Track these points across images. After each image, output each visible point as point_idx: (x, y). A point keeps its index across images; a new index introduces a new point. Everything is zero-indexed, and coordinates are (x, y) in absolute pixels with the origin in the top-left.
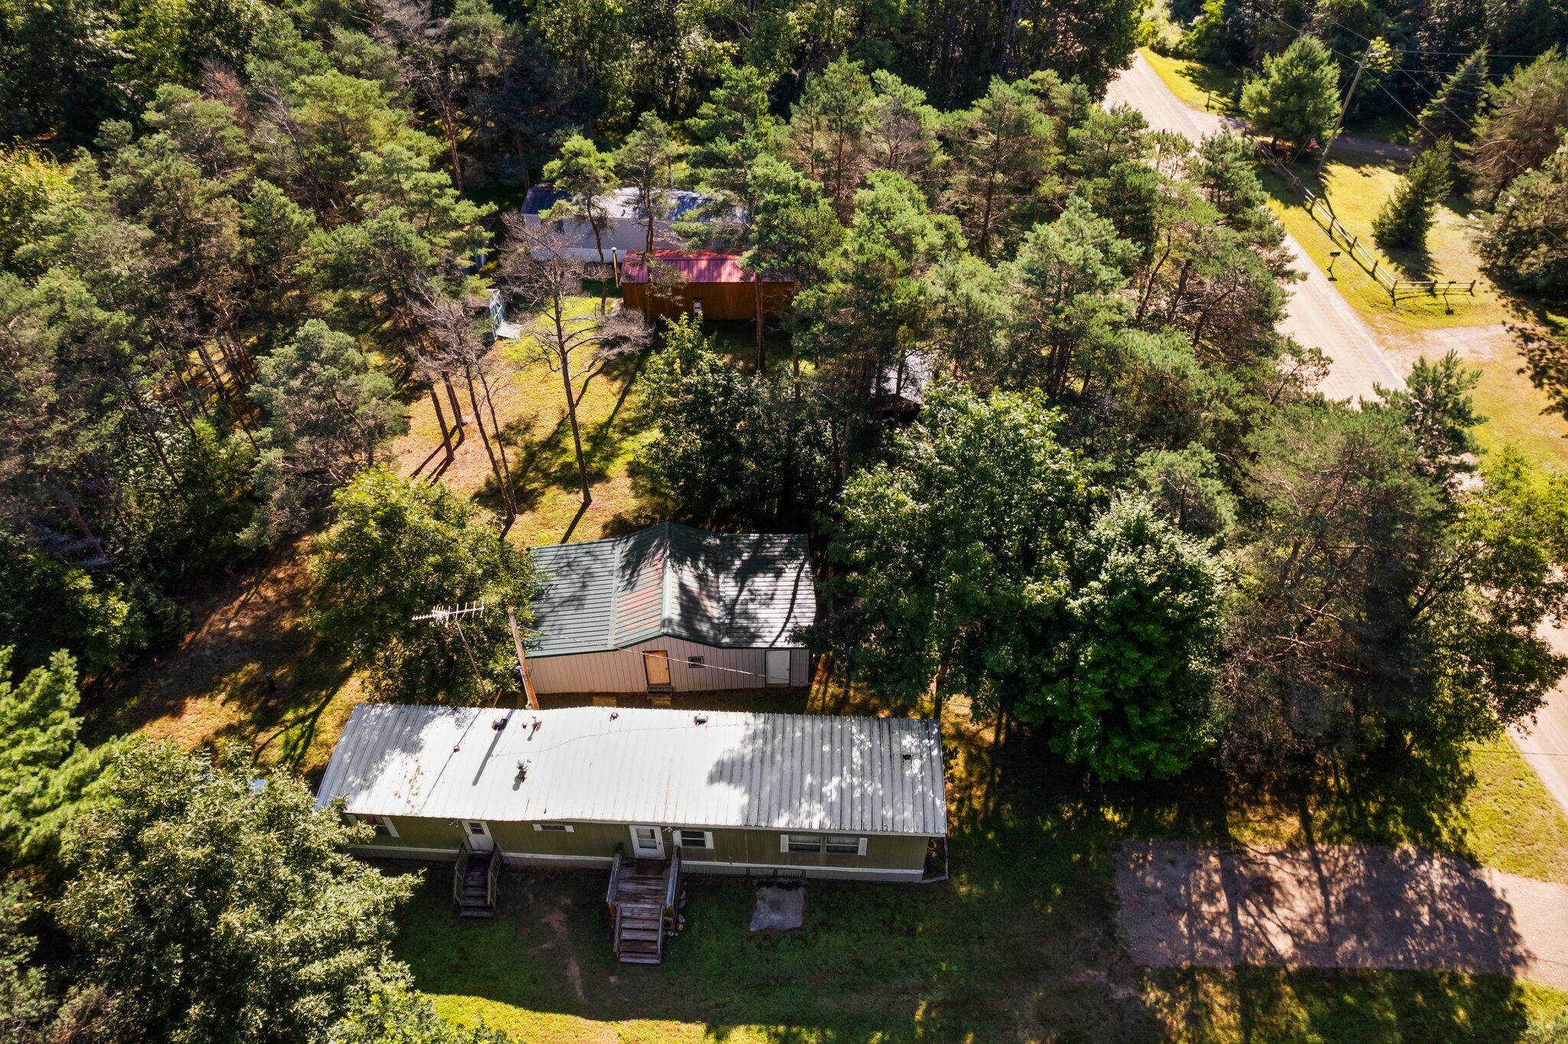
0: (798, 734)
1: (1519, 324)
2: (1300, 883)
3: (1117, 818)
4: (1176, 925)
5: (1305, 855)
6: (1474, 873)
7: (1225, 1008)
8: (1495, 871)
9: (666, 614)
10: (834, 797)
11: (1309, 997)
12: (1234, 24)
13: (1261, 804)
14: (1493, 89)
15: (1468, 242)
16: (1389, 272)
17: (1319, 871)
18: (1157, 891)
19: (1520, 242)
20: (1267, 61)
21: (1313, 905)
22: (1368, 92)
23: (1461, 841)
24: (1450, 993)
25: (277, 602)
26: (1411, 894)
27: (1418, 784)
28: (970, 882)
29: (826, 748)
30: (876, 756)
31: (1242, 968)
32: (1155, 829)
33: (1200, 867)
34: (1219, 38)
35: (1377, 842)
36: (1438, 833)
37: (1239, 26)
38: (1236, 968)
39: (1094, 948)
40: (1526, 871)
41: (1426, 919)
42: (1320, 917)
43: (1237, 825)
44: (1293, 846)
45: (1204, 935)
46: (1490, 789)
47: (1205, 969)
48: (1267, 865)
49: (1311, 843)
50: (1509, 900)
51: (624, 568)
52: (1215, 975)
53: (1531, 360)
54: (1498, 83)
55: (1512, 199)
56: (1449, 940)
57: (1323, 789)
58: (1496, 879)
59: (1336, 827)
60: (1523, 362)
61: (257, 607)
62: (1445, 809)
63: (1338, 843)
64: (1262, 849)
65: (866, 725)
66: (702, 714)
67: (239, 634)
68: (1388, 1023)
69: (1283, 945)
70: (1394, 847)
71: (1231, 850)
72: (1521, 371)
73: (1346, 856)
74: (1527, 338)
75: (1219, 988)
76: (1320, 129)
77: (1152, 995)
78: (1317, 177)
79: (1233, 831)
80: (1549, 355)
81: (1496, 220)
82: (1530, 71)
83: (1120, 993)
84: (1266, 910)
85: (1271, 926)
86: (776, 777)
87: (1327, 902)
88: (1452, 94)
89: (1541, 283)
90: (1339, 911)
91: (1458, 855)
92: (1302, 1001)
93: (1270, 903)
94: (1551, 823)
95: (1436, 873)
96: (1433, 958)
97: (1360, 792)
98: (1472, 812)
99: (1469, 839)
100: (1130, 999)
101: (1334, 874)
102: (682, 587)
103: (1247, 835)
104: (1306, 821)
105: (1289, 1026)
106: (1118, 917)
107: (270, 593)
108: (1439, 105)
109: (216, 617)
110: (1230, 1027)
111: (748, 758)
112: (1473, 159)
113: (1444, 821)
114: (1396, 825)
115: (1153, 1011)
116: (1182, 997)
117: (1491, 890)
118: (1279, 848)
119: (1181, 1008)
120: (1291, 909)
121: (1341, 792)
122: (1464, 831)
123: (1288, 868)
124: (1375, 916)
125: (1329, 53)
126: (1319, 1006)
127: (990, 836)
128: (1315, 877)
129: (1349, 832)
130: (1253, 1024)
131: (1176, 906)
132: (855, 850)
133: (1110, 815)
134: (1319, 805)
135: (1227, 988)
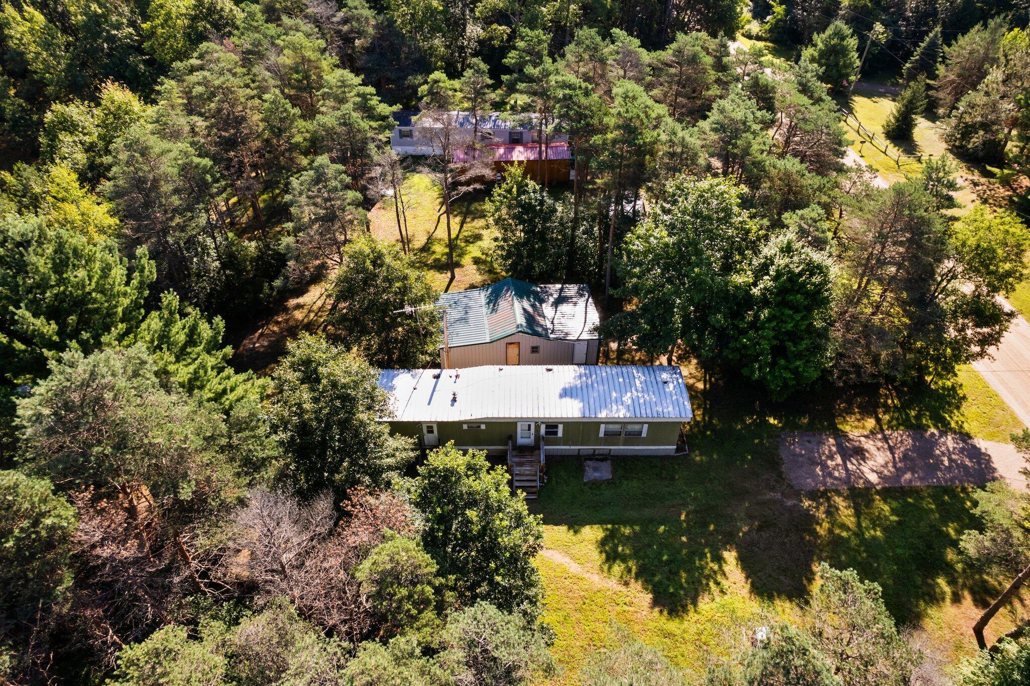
0: (604, 374)
1: (970, 177)
2: (878, 449)
3: (776, 422)
4: (814, 471)
5: (880, 436)
6: (969, 441)
7: (846, 508)
8: (981, 440)
9: (519, 322)
10: (630, 402)
11: (888, 500)
12: (791, 19)
13: (854, 414)
14: (946, 49)
15: (937, 136)
16: (894, 152)
17: (888, 443)
18: (802, 456)
19: (967, 131)
20: (815, 36)
21: (886, 459)
22: (873, 55)
23: (961, 427)
24: (962, 495)
25: (281, 333)
26: (938, 452)
27: (936, 401)
28: (700, 455)
29: (621, 380)
30: (649, 383)
31: (852, 489)
32: (798, 427)
33: (824, 444)
34: (783, 27)
35: (917, 429)
36: (949, 423)
37: (794, 20)
38: (849, 489)
39: (772, 483)
40: (997, 439)
41: (946, 463)
42: (890, 465)
43: (842, 423)
44: (872, 432)
45: (830, 475)
46: (975, 402)
47: (833, 490)
48: (860, 441)
49: (882, 430)
50: (989, 452)
51: (488, 303)
52: (839, 494)
53: (978, 195)
54: (949, 45)
55: (961, 108)
56: (959, 471)
57: (885, 405)
58: (982, 443)
59: (894, 422)
60: (974, 196)
61: (268, 336)
62: (952, 412)
63: (897, 429)
64: (856, 434)
65: (640, 369)
66: (550, 367)
67: (262, 350)
68: (931, 510)
69: (873, 478)
70: (926, 431)
71: (840, 436)
72: (973, 201)
73: (902, 436)
74: (975, 184)
75: (841, 499)
76: (848, 75)
77: (807, 504)
78: (848, 103)
79: (840, 426)
80: (988, 193)
81: (953, 121)
82: (967, 38)
83: (790, 503)
84: (862, 462)
85: (865, 469)
86: (596, 394)
87: (894, 458)
88: (922, 53)
89: (981, 154)
90: (900, 461)
91: (961, 433)
92: (885, 502)
93: (864, 459)
94: (1008, 417)
95: (950, 442)
96: (952, 480)
97: (905, 406)
98: (966, 413)
99: (966, 426)
100: (795, 505)
101: (896, 444)
102: (524, 310)
103: (847, 428)
104: (878, 421)
105: (880, 514)
106: (784, 468)
107: (275, 329)
108: (916, 60)
109: (246, 342)
110: (849, 516)
111: (579, 386)
112: (936, 89)
113: (951, 418)
114: (927, 420)
115: (808, 510)
116: (821, 504)
117: (980, 449)
118: (866, 433)
119: (822, 508)
120: (875, 461)
121: (895, 406)
122: (963, 422)
123: (871, 442)
124: (919, 462)
125: (851, 30)
126: (895, 504)
127: (708, 433)
128: (886, 446)
129: (902, 425)
130: (861, 514)
131: (814, 463)
132: (640, 433)
133: (772, 421)
134: (885, 413)
135: (846, 499)
